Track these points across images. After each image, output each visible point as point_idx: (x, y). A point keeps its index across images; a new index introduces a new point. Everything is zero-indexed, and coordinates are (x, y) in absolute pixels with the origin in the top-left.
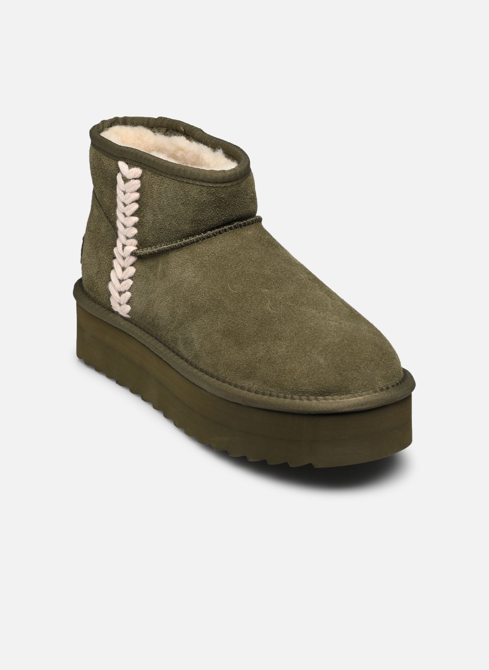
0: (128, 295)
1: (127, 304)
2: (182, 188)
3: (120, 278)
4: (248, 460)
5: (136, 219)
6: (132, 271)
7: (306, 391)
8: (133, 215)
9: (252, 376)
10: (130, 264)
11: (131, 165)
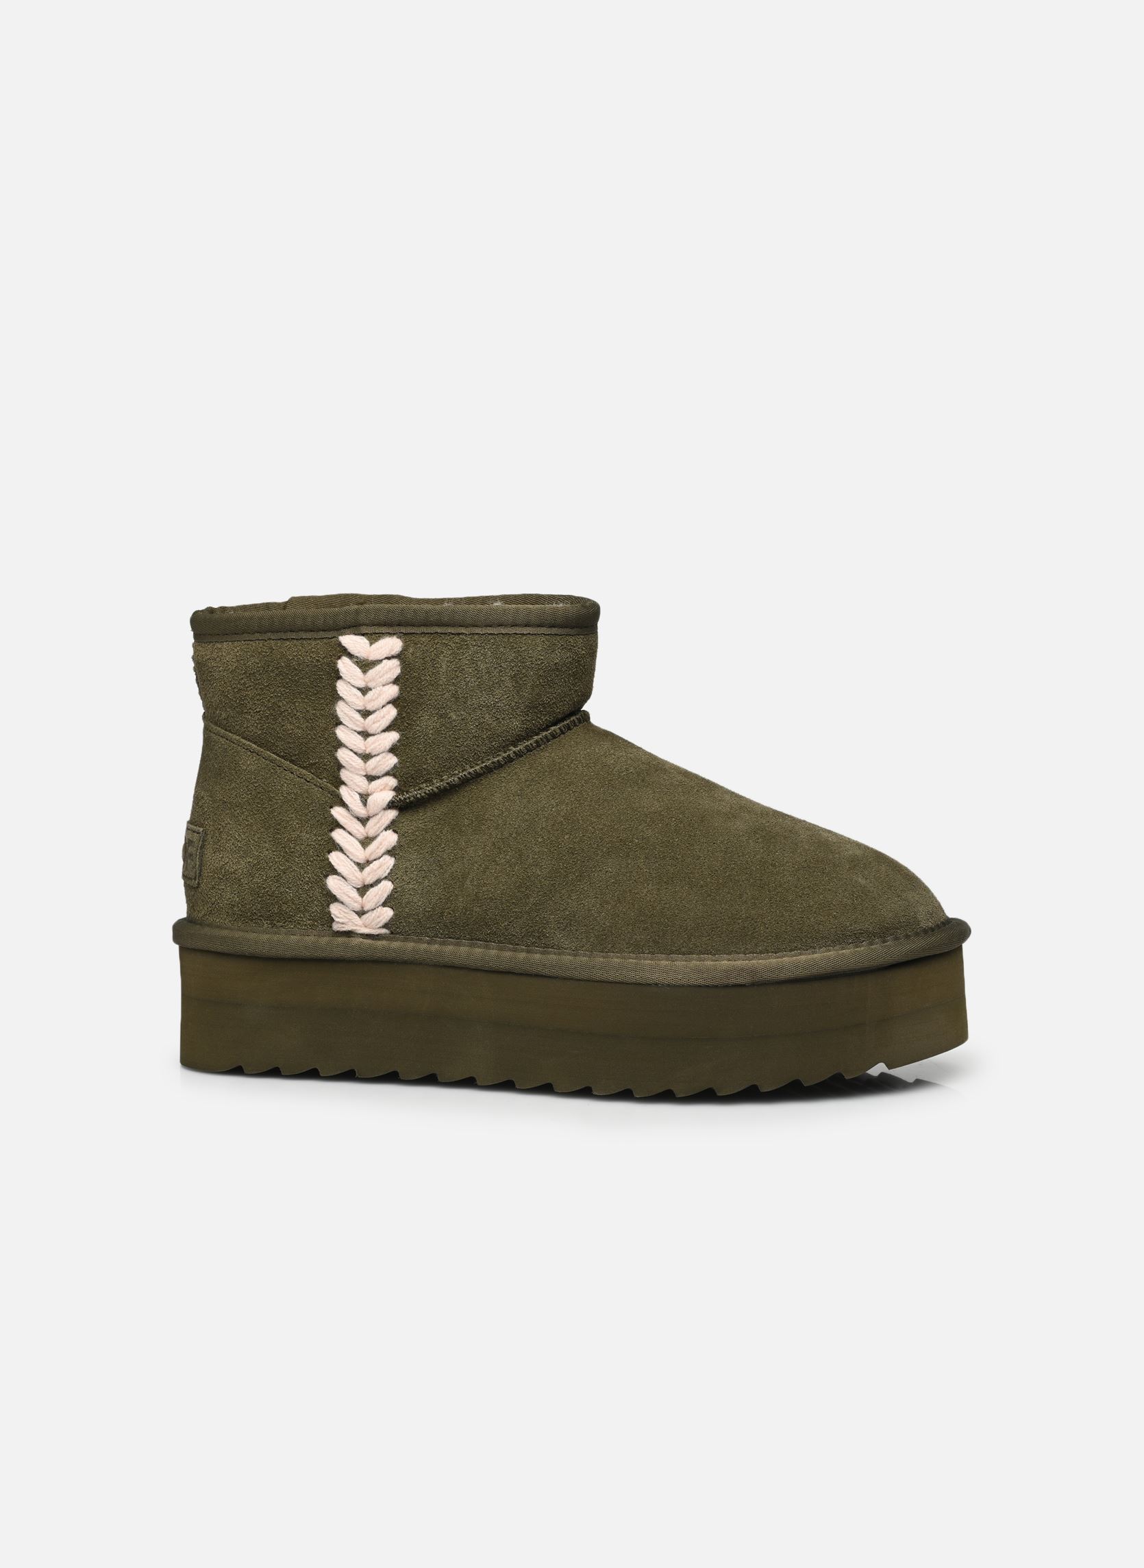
0: (387, 887)
1: (384, 906)
2: (513, 646)
3: (361, 860)
4: (761, 1091)
5: (394, 736)
6: (391, 839)
7: (859, 931)
8: (387, 729)
9: (750, 933)
10: (384, 827)
11: (373, 636)
